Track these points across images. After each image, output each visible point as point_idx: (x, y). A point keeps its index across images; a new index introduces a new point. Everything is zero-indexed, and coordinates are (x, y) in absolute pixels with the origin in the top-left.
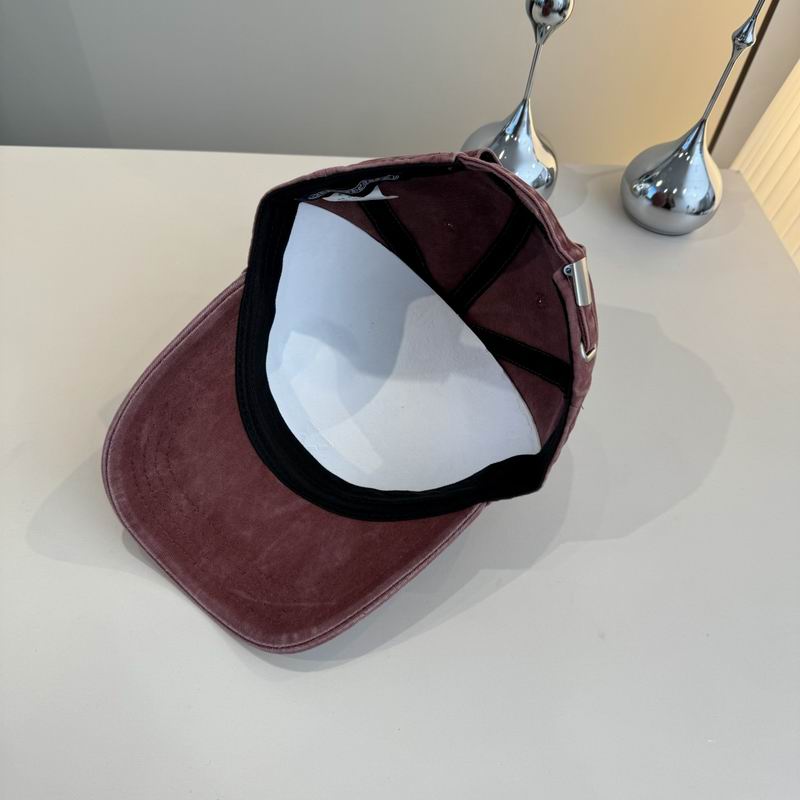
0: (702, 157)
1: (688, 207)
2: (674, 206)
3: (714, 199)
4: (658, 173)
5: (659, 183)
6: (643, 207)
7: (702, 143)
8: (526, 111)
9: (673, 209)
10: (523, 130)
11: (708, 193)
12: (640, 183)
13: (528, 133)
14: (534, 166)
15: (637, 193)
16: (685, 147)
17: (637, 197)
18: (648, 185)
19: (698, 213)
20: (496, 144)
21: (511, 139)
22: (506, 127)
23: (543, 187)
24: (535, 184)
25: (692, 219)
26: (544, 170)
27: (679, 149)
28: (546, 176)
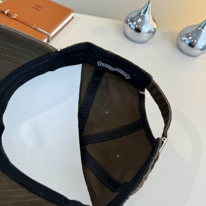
1: (199, 47)
4: (190, 35)
5: (190, 38)
6: (184, 46)
9: (194, 48)
10: (147, 12)
11: (205, 45)
12: (184, 37)
13: (149, 14)
14: (149, 26)
15: (182, 40)
16: (202, 26)
17: (182, 42)
18: (186, 38)
19: (202, 50)
20: (138, 17)
21: (143, 15)
22: (141, 11)
23: (151, 34)
24: (149, 32)
25: (199, 52)
26: (152, 28)
27: (200, 27)
28: (153, 30)
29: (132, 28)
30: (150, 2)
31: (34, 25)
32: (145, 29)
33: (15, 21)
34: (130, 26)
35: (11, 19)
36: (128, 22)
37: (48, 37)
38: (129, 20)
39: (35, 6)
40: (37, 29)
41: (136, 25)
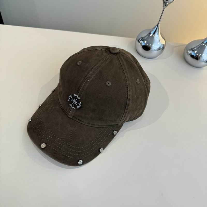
1: (204, 60)
2: (199, 59)
4: (196, 49)
5: (196, 52)
8: (158, 27)
10: (156, 33)
12: (190, 51)
13: (158, 34)
16: (205, 42)
17: (188, 55)
18: (192, 52)
19: (206, 62)
20: (147, 37)
21: (152, 36)
22: (151, 31)
23: (161, 50)
24: (158, 49)
25: (204, 63)
26: (161, 45)
27: (203, 43)
28: (162, 47)
30: (159, 24)
32: (155, 46)
34: (141, 44)
36: (139, 41)
38: (140, 39)
41: (146, 44)
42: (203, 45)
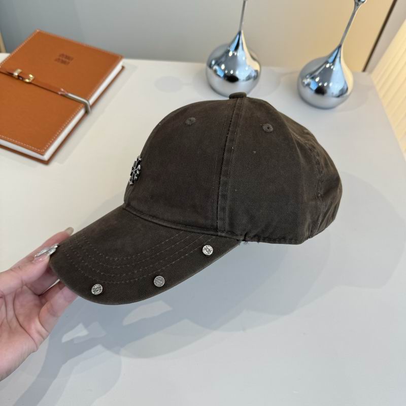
0: (341, 66)
1: (333, 93)
3: (347, 89)
5: (317, 80)
6: (309, 94)
7: (340, 58)
8: (241, 38)
9: (326, 95)
10: (240, 47)
11: (344, 87)
12: (307, 78)
13: (243, 50)
14: (247, 69)
15: (305, 85)
16: (331, 60)
17: (305, 87)
18: (311, 81)
19: (338, 96)
22: (230, 46)
23: (251, 81)
24: (248, 78)
25: (335, 100)
26: (252, 71)
27: (327, 62)
28: (253, 74)
29: (219, 76)
30: (242, 32)
31: (62, 90)
33: (32, 86)
34: (215, 71)
35: (25, 84)
36: (212, 66)
37: (86, 106)
38: (213, 62)
39: (61, 58)
40: (67, 95)
41: (224, 70)
42: (328, 66)
